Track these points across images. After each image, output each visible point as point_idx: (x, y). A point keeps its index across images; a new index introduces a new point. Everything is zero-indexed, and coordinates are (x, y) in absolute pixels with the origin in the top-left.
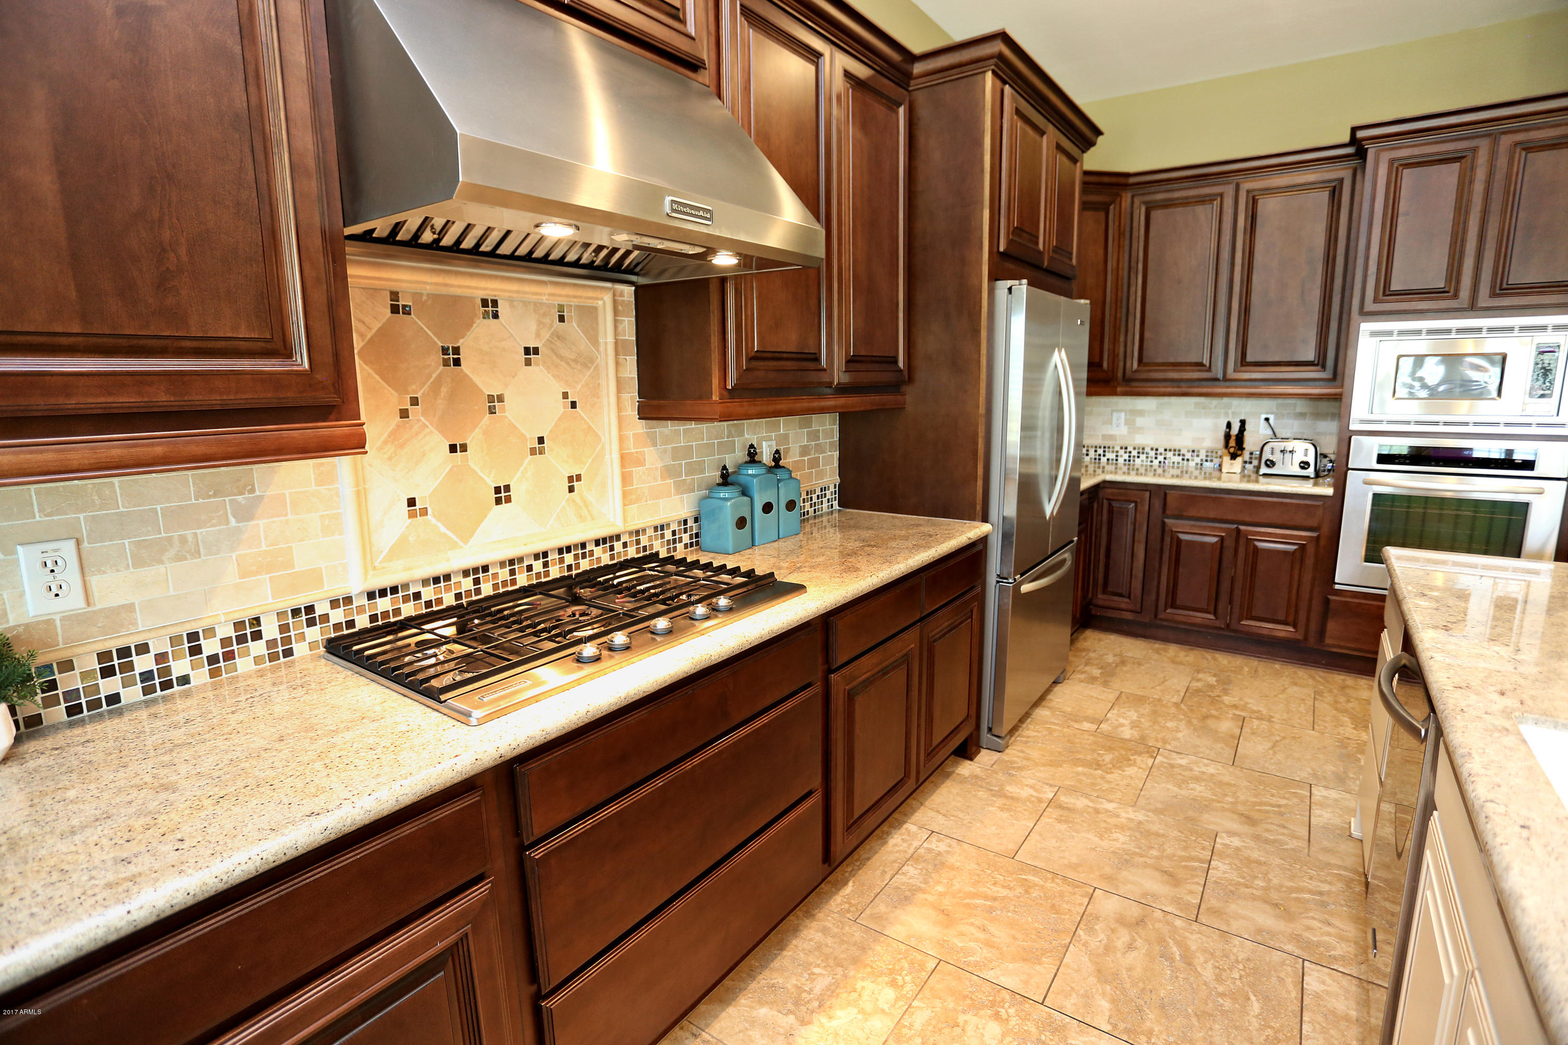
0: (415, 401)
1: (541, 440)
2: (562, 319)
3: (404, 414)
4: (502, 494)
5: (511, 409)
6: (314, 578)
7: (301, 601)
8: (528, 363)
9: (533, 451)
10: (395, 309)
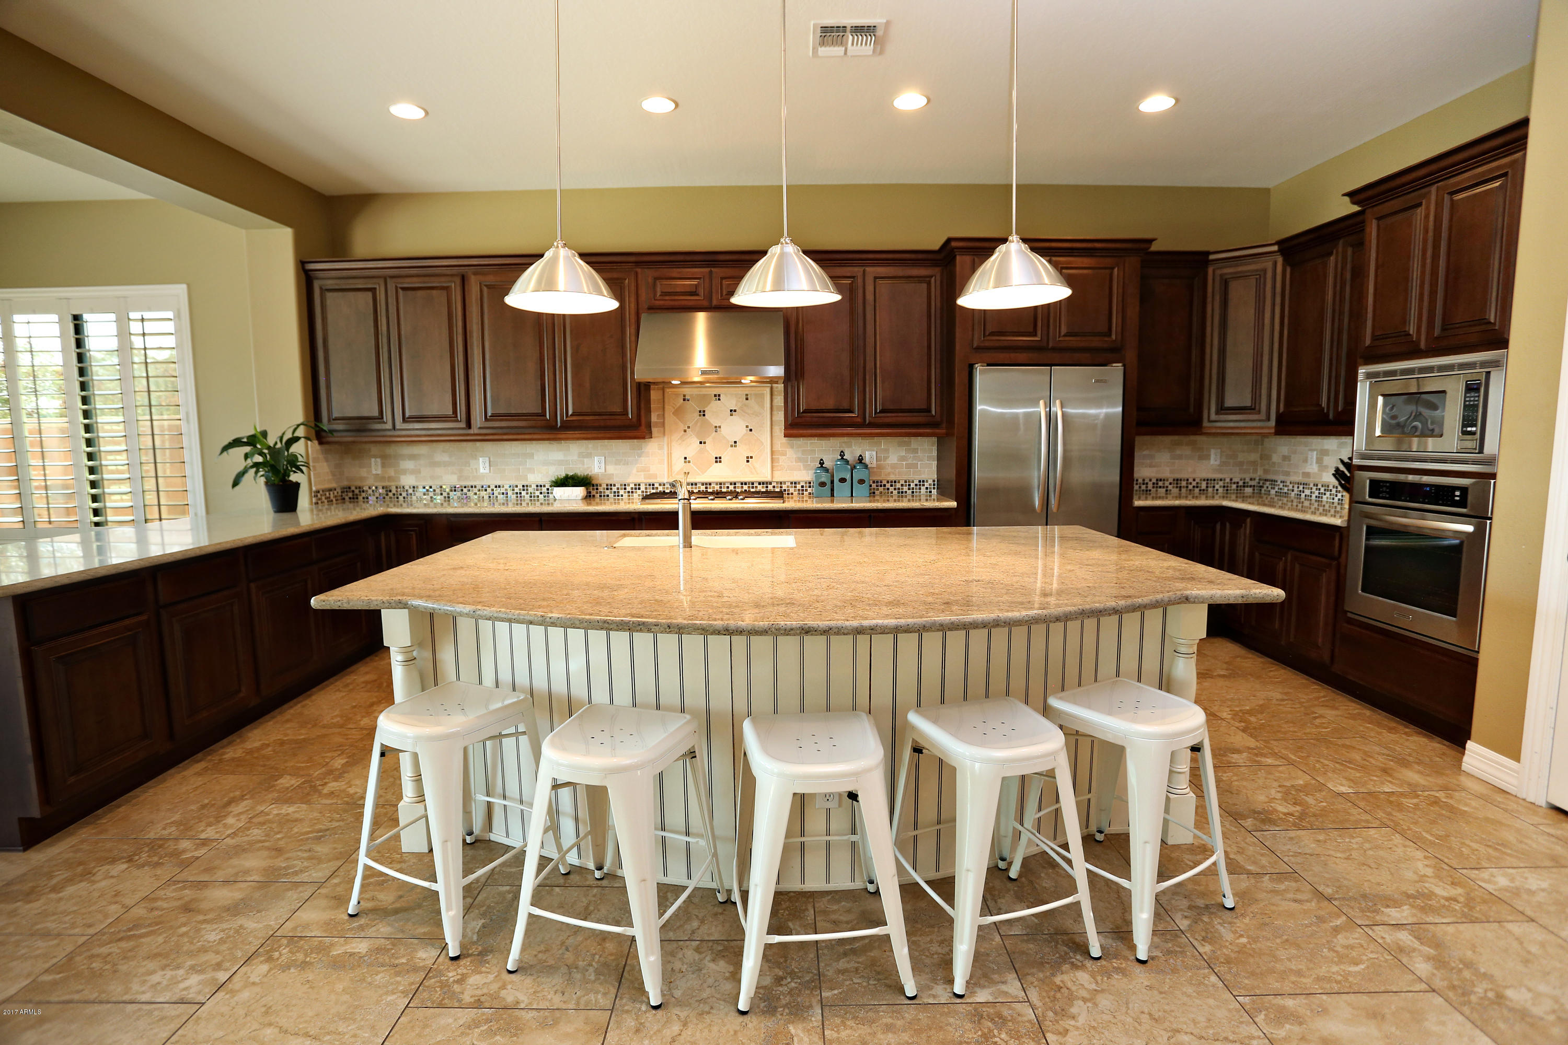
0: (689, 427)
1: (735, 442)
2: (747, 399)
3: (685, 431)
4: (718, 460)
5: (724, 430)
6: (655, 476)
7: (651, 481)
8: (732, 415)
9: (732, 446)
10: (684, 400)
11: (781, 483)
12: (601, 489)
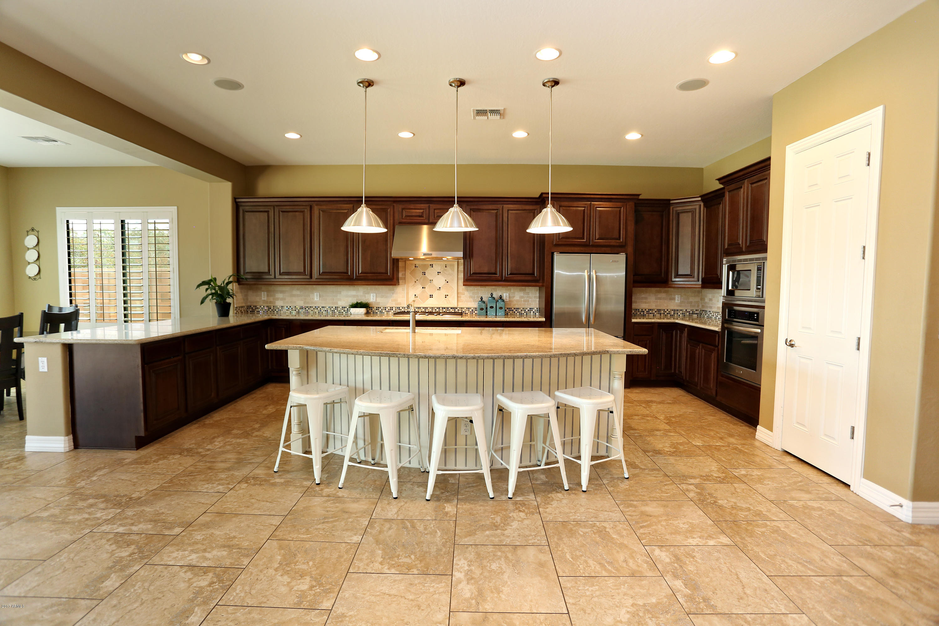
0: (417, 280)
1: (440, 288)
2: (446, 267)
3: (415, 282)
4: (431, 296)
5: (435, 282)
6: (400, 304)
7: (398, 306)
8: (438, 274)
9: (438, 290)
10: (415, 267)
11: (462, 308)
12: (373, 309)
